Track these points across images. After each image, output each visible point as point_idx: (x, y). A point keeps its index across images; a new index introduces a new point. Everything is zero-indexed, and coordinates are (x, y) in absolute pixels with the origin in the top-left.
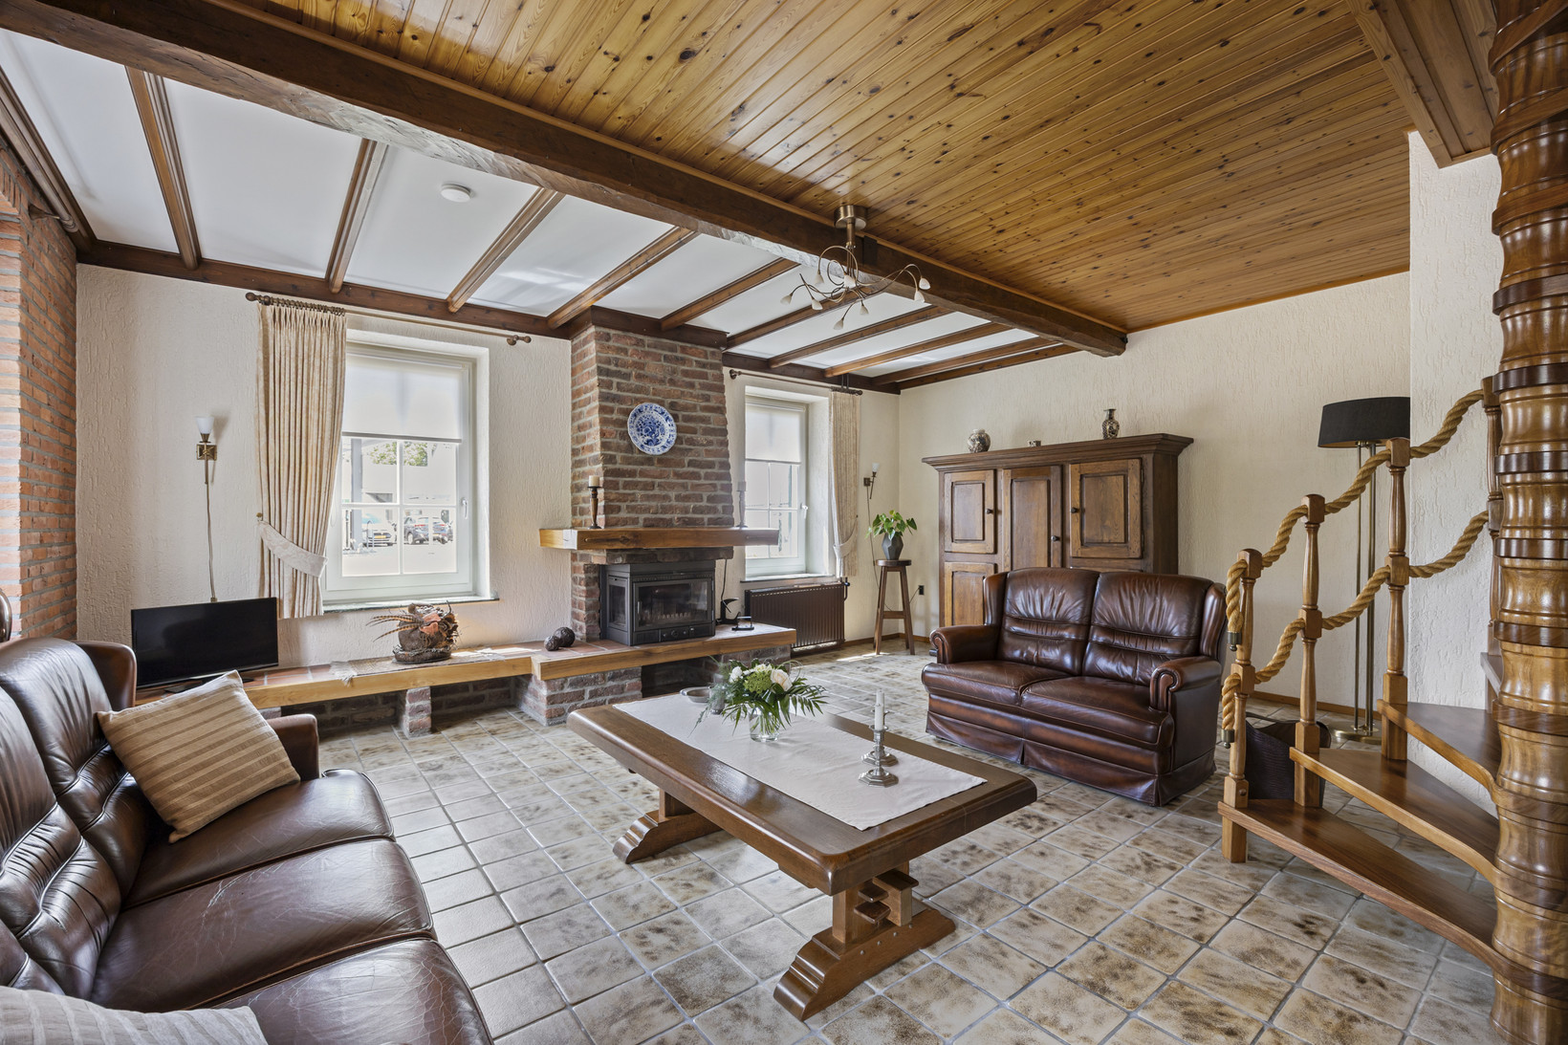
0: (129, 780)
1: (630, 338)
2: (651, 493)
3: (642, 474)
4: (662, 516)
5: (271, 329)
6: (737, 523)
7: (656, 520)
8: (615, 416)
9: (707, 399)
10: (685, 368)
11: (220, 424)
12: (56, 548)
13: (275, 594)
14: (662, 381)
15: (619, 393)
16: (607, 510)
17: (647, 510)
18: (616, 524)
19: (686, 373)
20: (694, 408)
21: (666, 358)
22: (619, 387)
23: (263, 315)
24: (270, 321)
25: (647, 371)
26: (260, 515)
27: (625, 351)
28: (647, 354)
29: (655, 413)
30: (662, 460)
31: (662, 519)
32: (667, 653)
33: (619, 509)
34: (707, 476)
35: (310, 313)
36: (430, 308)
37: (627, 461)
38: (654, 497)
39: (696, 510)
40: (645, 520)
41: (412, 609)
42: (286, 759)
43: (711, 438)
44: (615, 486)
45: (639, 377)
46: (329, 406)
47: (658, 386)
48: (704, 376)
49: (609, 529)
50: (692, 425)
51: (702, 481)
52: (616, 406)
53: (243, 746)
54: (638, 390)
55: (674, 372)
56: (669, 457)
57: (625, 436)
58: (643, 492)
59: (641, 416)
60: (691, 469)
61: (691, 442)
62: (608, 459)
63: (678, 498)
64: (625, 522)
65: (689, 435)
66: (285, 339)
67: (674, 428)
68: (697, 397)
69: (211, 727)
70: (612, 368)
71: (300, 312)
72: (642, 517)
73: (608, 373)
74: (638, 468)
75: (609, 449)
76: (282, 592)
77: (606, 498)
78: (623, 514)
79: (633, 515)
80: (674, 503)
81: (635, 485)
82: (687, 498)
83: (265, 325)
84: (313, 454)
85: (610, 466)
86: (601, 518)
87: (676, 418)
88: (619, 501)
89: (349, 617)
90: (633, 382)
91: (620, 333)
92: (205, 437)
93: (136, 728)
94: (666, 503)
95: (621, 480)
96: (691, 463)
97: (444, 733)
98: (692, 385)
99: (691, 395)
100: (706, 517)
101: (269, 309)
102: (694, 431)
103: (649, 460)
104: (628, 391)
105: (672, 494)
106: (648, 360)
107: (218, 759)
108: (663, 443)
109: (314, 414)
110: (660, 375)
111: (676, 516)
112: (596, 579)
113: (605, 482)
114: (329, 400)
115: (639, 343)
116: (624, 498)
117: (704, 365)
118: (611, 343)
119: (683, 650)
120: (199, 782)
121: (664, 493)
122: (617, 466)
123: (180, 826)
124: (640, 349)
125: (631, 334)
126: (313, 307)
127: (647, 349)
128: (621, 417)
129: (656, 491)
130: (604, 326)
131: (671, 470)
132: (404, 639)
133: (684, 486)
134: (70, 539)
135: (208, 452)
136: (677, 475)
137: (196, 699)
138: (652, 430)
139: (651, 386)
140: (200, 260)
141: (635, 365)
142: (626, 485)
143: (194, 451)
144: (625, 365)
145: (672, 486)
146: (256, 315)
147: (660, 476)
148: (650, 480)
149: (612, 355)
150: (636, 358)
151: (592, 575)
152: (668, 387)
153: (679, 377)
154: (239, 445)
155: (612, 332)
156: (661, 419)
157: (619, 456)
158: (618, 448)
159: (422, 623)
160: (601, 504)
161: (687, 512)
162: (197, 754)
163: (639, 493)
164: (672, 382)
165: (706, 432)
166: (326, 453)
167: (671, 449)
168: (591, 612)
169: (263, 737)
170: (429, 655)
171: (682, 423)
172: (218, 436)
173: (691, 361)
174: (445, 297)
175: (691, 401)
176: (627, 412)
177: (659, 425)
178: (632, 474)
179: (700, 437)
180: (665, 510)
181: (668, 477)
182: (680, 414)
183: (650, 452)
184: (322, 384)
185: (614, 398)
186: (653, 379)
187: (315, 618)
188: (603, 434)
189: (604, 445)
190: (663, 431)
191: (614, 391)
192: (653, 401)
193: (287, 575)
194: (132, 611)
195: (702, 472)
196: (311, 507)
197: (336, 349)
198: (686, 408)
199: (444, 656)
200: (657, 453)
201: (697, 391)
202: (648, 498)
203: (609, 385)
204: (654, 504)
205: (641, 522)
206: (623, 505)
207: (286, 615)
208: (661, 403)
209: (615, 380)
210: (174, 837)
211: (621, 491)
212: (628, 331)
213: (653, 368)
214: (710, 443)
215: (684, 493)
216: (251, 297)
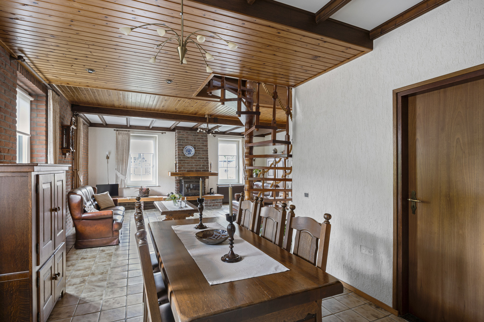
0: (96, 203)
1: (185, 132)
2: (189, 164)
3: (187, 161)
4: (191, 169)
5: (118, 135)
6: (210, 171)
7: (190, 170)
8: (181, 149)
9: (203, 143)
10: (197, 137)
11: (110, 153)
12: (86, 175)
13: (118, 183)
14: (192, 140)
15: (183, 144)
16: (179, 168)
17: (188, 168)
18: (181, 171)
19: (198, 138)
20: (200, 146)
21: (193, 135)
22: (182, 142)
23: (116, 133)
24: (118, 134)
25: (189, 139)
26: (116, 169)
27: (184, 135)
28: (189, 135)
29: (190, 147)
30: (191, 157)
31: (191, 170)
32: (191, 198)
33: (181, 168)
34: (202, 161)
35: (124, 132)
36: (146, 128)
37: (183, 158)
38: (189, 165)
39: (199, 168)
40: (187, 170)
41: (141, 187)
42: (114, 203)
43: (203, 152)
44: (181, 163)
45: (187, 140)
46: (127, 149)
47: (191, 142)
48: (203, 138)
49: (179, 172)
50: (199, 149)
51: (201, 162)
52: (181, 146)
53: (108, 200)
54: (187, 143)
55: (195, 138)
56: (193, 157)
57: (183, 153)
58: (187, 164)
59: (187, 148)
60: (199, 159)
61: (199, 153)
62: (179, 158)
63: (195, 165)
64: (182, 171)
65: (198, 152)
66: (120, 137)
67: (194, 151)
68: (201, 143)
69: (105, 198)
70: (181, 138)
71: (122, 132)
72: (186, 170)
73: (180, 140)
74: (186, 159)
75: (180, 156)
76: (119, 183)
77: (178, 166)
78: (182, 169)
79: (185, 169)
80: (194, 167)
81: (185, 163)
82: (197, 166)
83: (117, 135)
84: (124, 158)
85: (180, 159)
86: (177, 169)
87: (195, 148)
88: (181, 166)
89: (131, 188)
90: (186, 141)
91: (183, 131)
92: (107, 155)
93: (97, 196)
94: (192, 167)
95: (182, 162)
96: (198, 158)
97: (146, 210)
98: (200, 141)
99: (199, 143)
100: (202, 170)
101: (117, 132)
102: (200, 151)
103: (189, 158)
104: (184, 143)
105: (194, 165)
106: (189, 136)
107: (105, 201)
108: (192, 154)
109: (125, 150)
110: (192, 139)
111: (194, 169)
112: (179, 183)
113: (178, 162)
114: (127, 148)
115: (187, 133)
116: (182, 166)
117: (203, 136)
118: (181, 133)
119: (194, 198)
120: (103, 203)
121: (192, 164)
122: (181, 159)
123: (101, 208)
124: (187, 134)
125: (185, 131)
126: (125, 131)
127: (189, 134)
128: (182, 149)
129: (190, 164)
130: (179, 130)
131: (194, 159)
132: (140, 192)
133: (197, 163)
134: (88, 173)
135: (108, 158)
136: (195, 161)
137: (103, 194)
138: (189, 151)
139: (189, 142)
140: (106, 124)
141: (186, 137)
142: (183, 163)
143: (106, 157)
144: (184, 138)
145: (194, 163)
146: (115, 133)
147: (191, 161)
148: (188, 162)
149: (181, 136)
150: (186, 136)
151: (178, 182)
152: (194, 141)
153: (196, 139)
154: (113, 157)
155: (181, 131)
156: (192, 149)
157: (182, 157)
158: (182, 155)
159: (143, 190)
160: (177, 167)
161: (197, 169)
162: (103, 200)
163: (186, 164)
164: (195, 140)
165: (203, 151)
166: (127, 158)
167: (194, 155)
168: (178, 189)
169: (111, 200)
170: (144, 196)
171: (196, 149)
172: (109, 155)
173: (199, 135)
174: (149, 126)
175: (199, 144)
176: (184, 148)
177: (191, 150)
178: (185, 160)
179: (201, 152)
180: (192, 168)
181: (193, 161)
182: (196, 147)
183: (188, 156)
184: (126, 145)
185: (181, 145)
186: (190, 140)
187: (125, 188)
188: (178, 153)
189: (178, 155)
190: (192, 151)
191: (181, 143)
192: (190, 145)
193: (120, 180)
194: (96, 185)
195: (201, 160)
196: (124, 168)
197: (129, 138)
198: (198, 146)
199: (147, 196)
200: (190, 156)
201: (201, 142)
202: (188, 166)
203: (180, 142)
204: (189, 167)
205: (186, 171)
206: (182, 167)
207: (120, 187)
208: (192, 145)
209: (181, 141)
210: (100, 209)
211: (182, 164)
212: (185, 130)
213: (190, 138)
214: (203, 153)
215: (196, 164)
216: (114, 130)
